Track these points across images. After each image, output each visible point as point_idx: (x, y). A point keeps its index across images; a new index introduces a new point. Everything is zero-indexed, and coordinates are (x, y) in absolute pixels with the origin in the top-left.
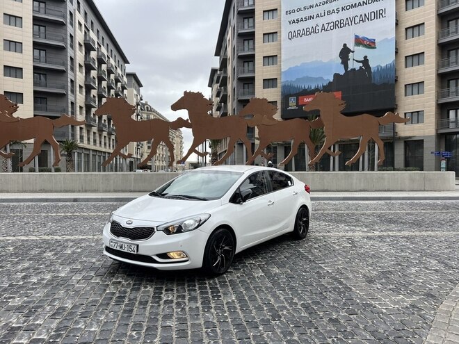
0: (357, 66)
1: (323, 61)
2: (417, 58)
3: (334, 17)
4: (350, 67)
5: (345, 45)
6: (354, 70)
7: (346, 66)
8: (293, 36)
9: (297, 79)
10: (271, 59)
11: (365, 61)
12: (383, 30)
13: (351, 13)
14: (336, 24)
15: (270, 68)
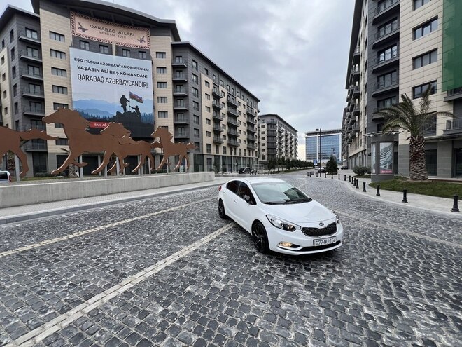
0: (132, 111)
1: (109, 102)
2: (164, 114)
3: (115, 76)
4: (128, 110)
5: (123, 96)
6: (130, 112)
7: (125, 109)
8: (81, 78)
9: (88, 109)
11: (137, 109)
12: (146, 93)
13: (127, 78)
14: (117, 81)
15: (60, 95)
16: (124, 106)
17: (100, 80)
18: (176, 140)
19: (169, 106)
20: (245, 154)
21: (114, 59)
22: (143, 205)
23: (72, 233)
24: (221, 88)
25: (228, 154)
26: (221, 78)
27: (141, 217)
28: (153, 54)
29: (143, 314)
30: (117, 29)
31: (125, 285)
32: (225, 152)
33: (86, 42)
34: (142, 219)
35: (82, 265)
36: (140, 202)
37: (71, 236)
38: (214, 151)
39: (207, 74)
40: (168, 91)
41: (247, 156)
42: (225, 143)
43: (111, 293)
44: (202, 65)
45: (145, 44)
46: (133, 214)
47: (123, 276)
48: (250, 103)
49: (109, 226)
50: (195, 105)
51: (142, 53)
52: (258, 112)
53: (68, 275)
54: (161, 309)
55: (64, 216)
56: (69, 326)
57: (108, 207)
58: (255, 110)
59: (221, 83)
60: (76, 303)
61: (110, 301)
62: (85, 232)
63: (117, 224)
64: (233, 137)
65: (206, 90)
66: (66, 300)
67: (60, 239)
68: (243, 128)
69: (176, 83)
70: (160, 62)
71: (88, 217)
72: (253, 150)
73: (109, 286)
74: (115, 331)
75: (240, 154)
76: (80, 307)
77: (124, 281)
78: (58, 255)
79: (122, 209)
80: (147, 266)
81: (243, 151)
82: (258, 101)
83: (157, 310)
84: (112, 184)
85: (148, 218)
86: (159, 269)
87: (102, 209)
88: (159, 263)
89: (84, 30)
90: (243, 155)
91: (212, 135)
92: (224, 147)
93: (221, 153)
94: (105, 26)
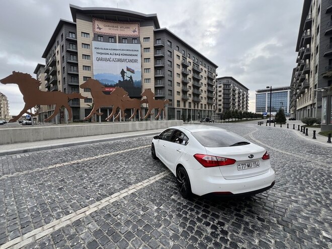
0: (128, 79)
1: (114, 74)
2: (148, 80)
3: (118, 57)
5: (123, 70)
6: (126, 80)
7: (124, 78)
8: (98, 59)
9: (102, 80)
10: (87, 68)
11: (131, 77)
12: (137, 67)
13: (125, 57)
14: (119, 60)
15: (87, 71)
16: (123, 76)
17: (109, 60)
18: (156, 98)
19: (151, 75)
20: (205, 108)
21: (117, 45)
22: (137, 141)
23: (97, 155)
24: (188, 60)
25: (192, 107)
26: (189, 52)
27: (136, 148)
28: (142, 40)
29: (145, 209)
30: (119, 25)
31: (132, 190)
32: (190, 106)
33: (101, 36)
34: (137, 150)
35: (105, 175)
36: (135, 139)
37: (97, 157)
38: (182, 106)
39: (178, 50)
40: (151, 65)
41: (207, 109)
42: (191, 99)
43: (124, 193)
44: (174, 44)
45: (136, 33)
46: (131, 146)
47: (130, 184)
48: (210, 69)
49: (118, 152)
50: (169, 73)
51: (134, 39)
52: (217, 75)
53: (98, 179)
54: (156, 208)
55: (91, 145)
56: (102, 209)
57: (115, 141)
58: (214, 74)
59: (189, 55)
60: (105, 196)
61: (124, 198)
62: (104, 155)
63: (122, 151)
64: (196, 95)
65: (177, 61)
66: (99, 194)
67: (91, 158)
68: (204, 88)
69: (156, 58)
70: (146, 44)
71: (105, 146)
72: (212, 105)
73: (122, 189)
74: (129, 216)
75: (202, 107)
76: (107, 199)
77: (131, 187)
78: (91, 167)
79: (124, 143)
80: (144, 179)
81: (203, 106)
82: (216, 67)
83: (153, 208)
84: (117, 127)
85: (141, 149)
86: (152, 182)
87: (112, 142)
88: (151, 178)
89: (100, 29)
90: (203, 109)
91: (181, 94)
92: (190, 103)
93: (187, 107)
94: (112, 24)
